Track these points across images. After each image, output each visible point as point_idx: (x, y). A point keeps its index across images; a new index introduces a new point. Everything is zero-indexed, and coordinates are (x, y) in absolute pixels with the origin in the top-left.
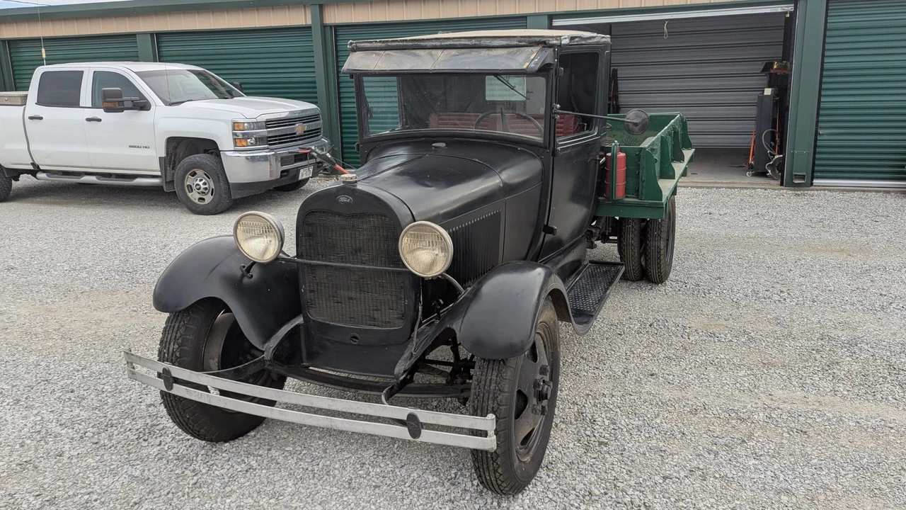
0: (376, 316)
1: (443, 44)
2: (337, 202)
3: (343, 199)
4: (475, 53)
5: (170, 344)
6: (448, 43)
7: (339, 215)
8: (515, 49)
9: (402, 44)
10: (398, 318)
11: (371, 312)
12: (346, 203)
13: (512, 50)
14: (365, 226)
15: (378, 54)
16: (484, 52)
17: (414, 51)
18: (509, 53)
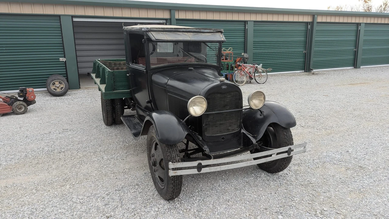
0: (229, 128)
1: (187, 30)
2: (221, 88)
3: (224, 87)
4: (200, 34)
5: (176, 157)
6: (189, 30)
7: (221, 93)
8: (213, 33)
9: (170, 29)
10: (237, 127)
11: (228, 127)
12: (224, 88)
13: (212, 33)
14: (229, 96)
15: (162, 33)
16: (202, 34)
17: (176, 33)
18: (212, 35)
